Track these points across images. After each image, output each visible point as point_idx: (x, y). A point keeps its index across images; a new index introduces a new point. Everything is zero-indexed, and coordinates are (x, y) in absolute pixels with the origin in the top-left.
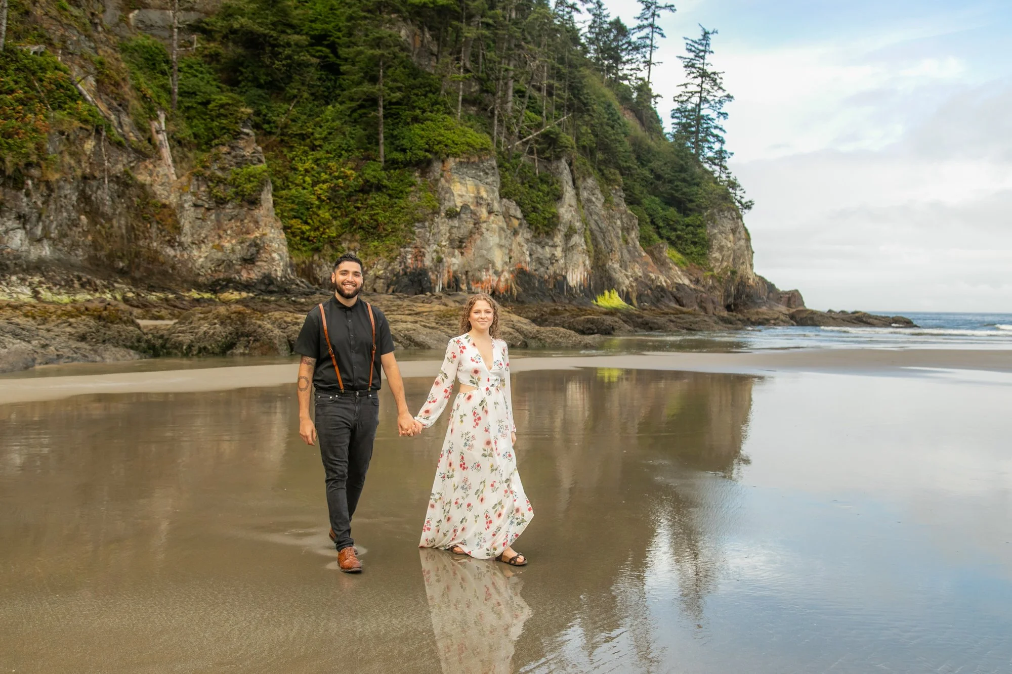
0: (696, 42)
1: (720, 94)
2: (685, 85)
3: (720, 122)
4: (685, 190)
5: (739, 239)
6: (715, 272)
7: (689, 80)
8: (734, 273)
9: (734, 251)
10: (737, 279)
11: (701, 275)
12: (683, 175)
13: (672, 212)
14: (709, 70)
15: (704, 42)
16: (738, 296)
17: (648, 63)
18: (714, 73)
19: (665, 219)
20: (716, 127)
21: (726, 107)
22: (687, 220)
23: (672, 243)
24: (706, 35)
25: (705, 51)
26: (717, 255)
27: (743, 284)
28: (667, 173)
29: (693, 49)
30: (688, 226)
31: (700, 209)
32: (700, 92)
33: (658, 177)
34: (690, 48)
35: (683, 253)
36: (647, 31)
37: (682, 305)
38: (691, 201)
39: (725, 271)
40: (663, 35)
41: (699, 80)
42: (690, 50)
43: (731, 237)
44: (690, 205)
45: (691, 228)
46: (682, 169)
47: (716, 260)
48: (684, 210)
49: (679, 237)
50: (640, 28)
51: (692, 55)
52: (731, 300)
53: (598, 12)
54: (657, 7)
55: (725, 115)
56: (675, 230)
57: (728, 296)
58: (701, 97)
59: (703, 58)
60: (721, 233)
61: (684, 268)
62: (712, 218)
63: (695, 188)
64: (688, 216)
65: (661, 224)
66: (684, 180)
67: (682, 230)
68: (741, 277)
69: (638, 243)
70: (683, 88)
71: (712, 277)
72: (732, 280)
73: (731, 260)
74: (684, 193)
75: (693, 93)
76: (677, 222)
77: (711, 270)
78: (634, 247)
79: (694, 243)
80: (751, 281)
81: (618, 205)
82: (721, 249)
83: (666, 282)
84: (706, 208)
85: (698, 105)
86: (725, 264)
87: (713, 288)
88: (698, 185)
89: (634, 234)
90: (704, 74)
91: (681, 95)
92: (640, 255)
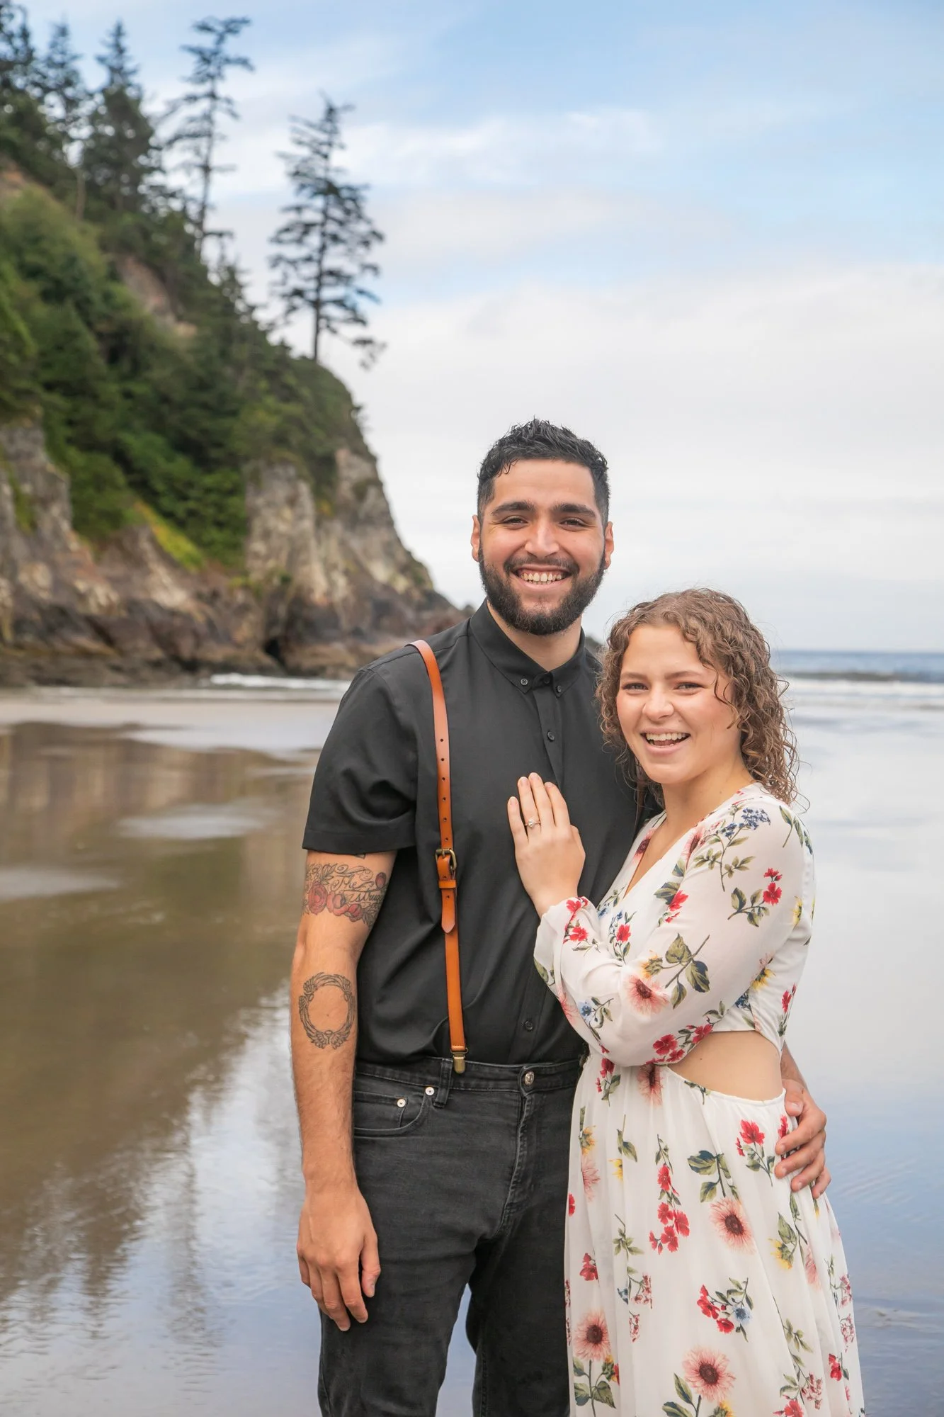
0: (311, 125)
1: (362, 228)
2: (298, 209)
3: (366, 281)
4: (207, 424)
5: (301, 517)
6: (255, 577)
7: (302, 199)
8: (286, 580)
9: (291, 540)
10: (291, 592)
11: (223, 582)
12: (205, 397)
13: (181, 466)
14: (340, 181)
15: (328, 126)
16: (291, 622)
17: (206, 169)
18: (350, 188)
19: (169, 479)
20: (361, 292)
21: (376, 254)
22: (209, 480)
23: (178, 523)
24: (331, 112)
25: (330, 144)
26: (258, 546)
27: (300, 601)
28: (179, 392)
29: (305, 139)
30: (208, 490)
31: (234, 461)
32: (323, 224)
33: (165, 399)
34: (297, 136)
35: (197, 541)
36: (204, 105)
37: (110, 641)
38: (219, 445)
39: (270, 575)
40: (234, 115)
41: (319, 202)
42: (300, 143)
43: (287, 513)
44: (214, 453)
45: (213, 497)
46: (203, 386)
47: (257, 555)
48: (203, 462)
49: (192, 513)
50: (192, 99)
51: (305, 152)
52: (277, 631)
53: (115, 63)
54: (227, 61)
55: (374, 269)
56: (184, 498)
57: (271, 621)
58: (323, 234)
59: (326, 157)
60: (270, 504)
61: (193, 570)
62: (256, 478)
63: (227, 423)
64: (209, 471)
65: (160, 486)
66: (205, 406)
67: (198, 500)
68: (300, 589)
69: (65, 526)
70: (292, 216)
71: (246, 587)
72: (279, 594)
73: (284, 556)
74: (204, 432)
75: (308, 228)
76: (190, 485)
77: (245, 573)
78: (57, 533)
79: (220, 525)
80: (318, 596)
81: (30, 455)
82: (267, 535)
83: (108, 597)
84: (247, 459)
85: (323, 249)
86: (271, 564)
87: (243, 609)
88: (234, 413)
89: (56, 510)
90: (330, 190)
91: (287, 230)
92: (66, 549)
